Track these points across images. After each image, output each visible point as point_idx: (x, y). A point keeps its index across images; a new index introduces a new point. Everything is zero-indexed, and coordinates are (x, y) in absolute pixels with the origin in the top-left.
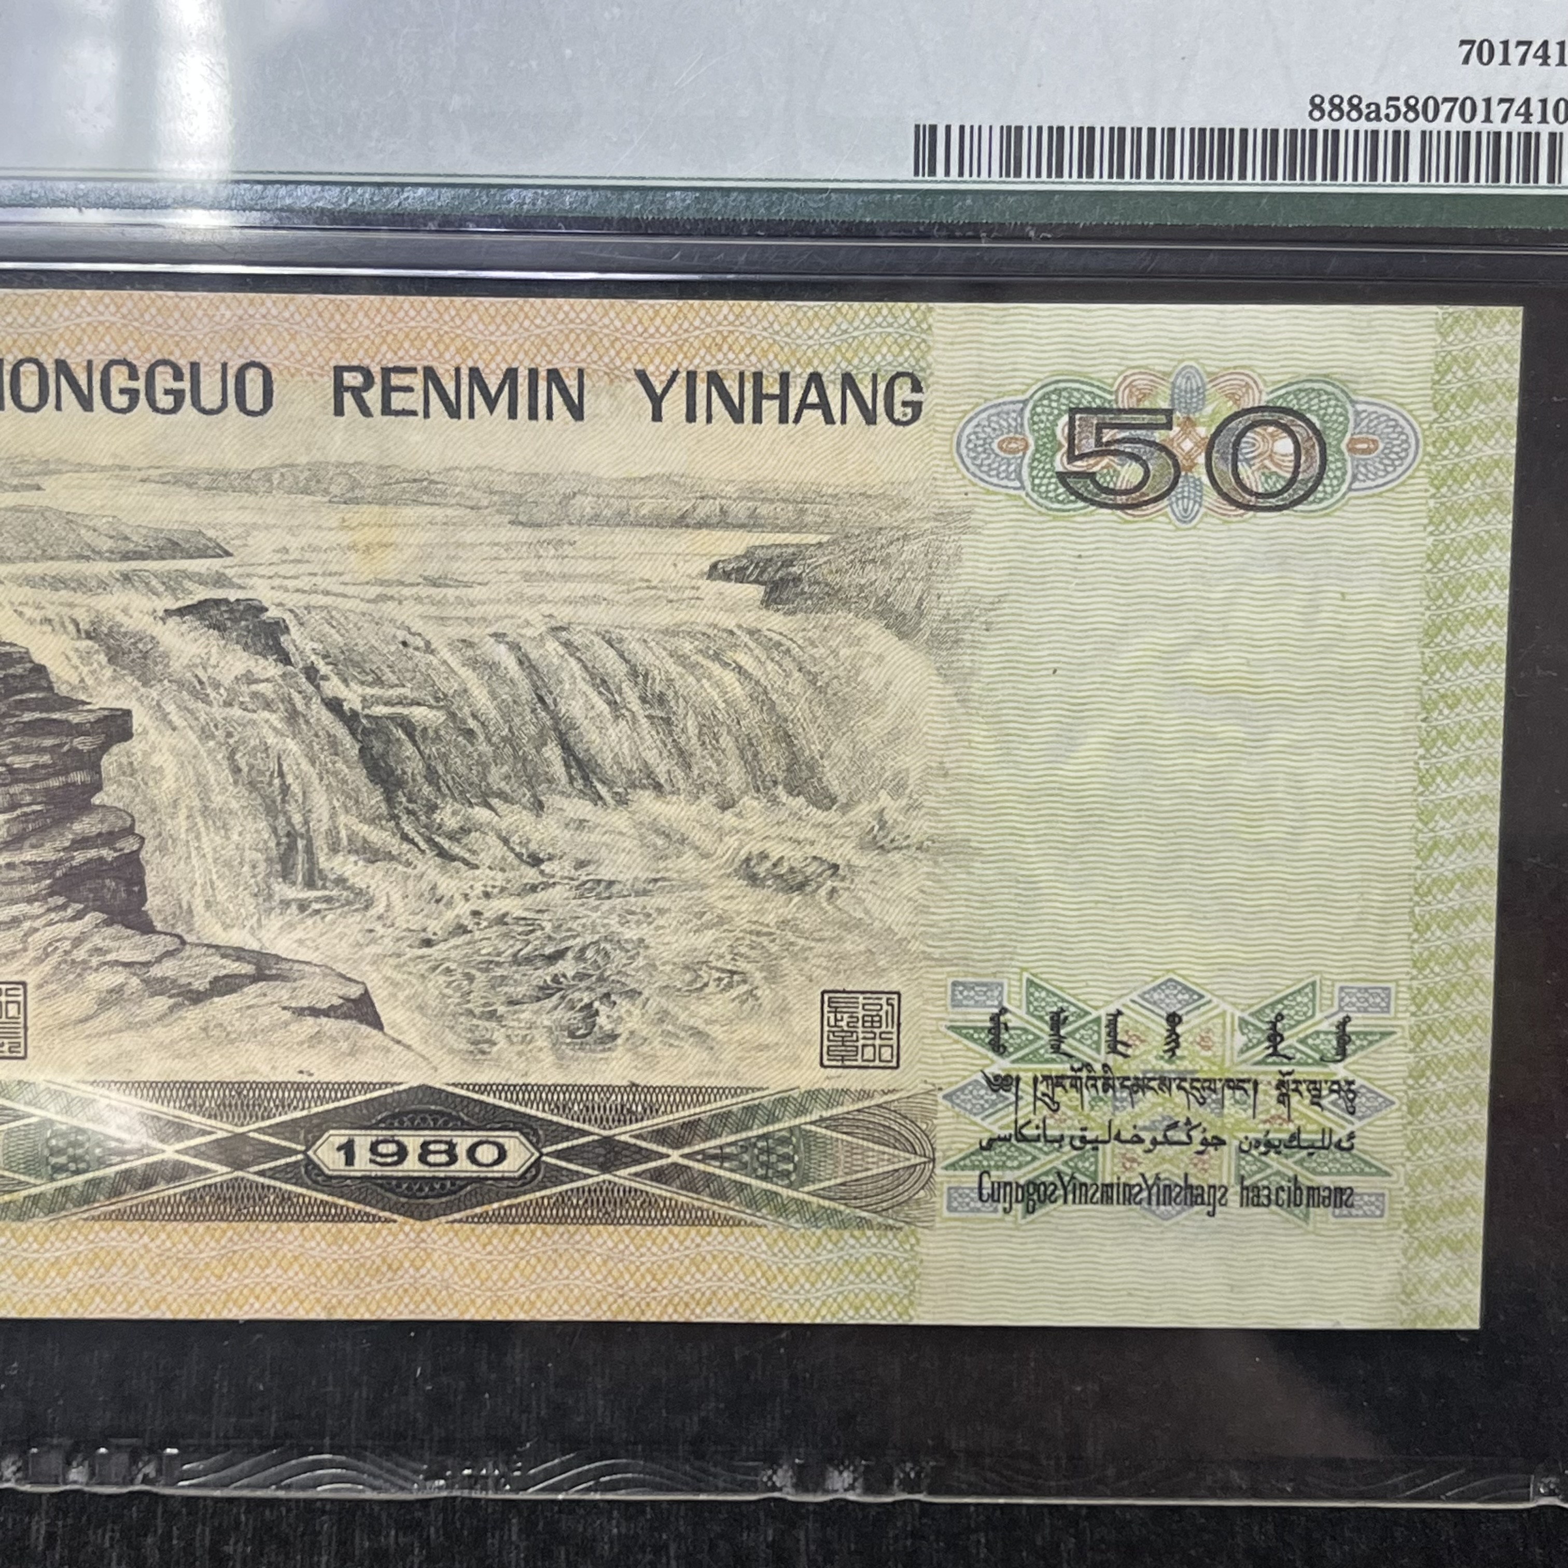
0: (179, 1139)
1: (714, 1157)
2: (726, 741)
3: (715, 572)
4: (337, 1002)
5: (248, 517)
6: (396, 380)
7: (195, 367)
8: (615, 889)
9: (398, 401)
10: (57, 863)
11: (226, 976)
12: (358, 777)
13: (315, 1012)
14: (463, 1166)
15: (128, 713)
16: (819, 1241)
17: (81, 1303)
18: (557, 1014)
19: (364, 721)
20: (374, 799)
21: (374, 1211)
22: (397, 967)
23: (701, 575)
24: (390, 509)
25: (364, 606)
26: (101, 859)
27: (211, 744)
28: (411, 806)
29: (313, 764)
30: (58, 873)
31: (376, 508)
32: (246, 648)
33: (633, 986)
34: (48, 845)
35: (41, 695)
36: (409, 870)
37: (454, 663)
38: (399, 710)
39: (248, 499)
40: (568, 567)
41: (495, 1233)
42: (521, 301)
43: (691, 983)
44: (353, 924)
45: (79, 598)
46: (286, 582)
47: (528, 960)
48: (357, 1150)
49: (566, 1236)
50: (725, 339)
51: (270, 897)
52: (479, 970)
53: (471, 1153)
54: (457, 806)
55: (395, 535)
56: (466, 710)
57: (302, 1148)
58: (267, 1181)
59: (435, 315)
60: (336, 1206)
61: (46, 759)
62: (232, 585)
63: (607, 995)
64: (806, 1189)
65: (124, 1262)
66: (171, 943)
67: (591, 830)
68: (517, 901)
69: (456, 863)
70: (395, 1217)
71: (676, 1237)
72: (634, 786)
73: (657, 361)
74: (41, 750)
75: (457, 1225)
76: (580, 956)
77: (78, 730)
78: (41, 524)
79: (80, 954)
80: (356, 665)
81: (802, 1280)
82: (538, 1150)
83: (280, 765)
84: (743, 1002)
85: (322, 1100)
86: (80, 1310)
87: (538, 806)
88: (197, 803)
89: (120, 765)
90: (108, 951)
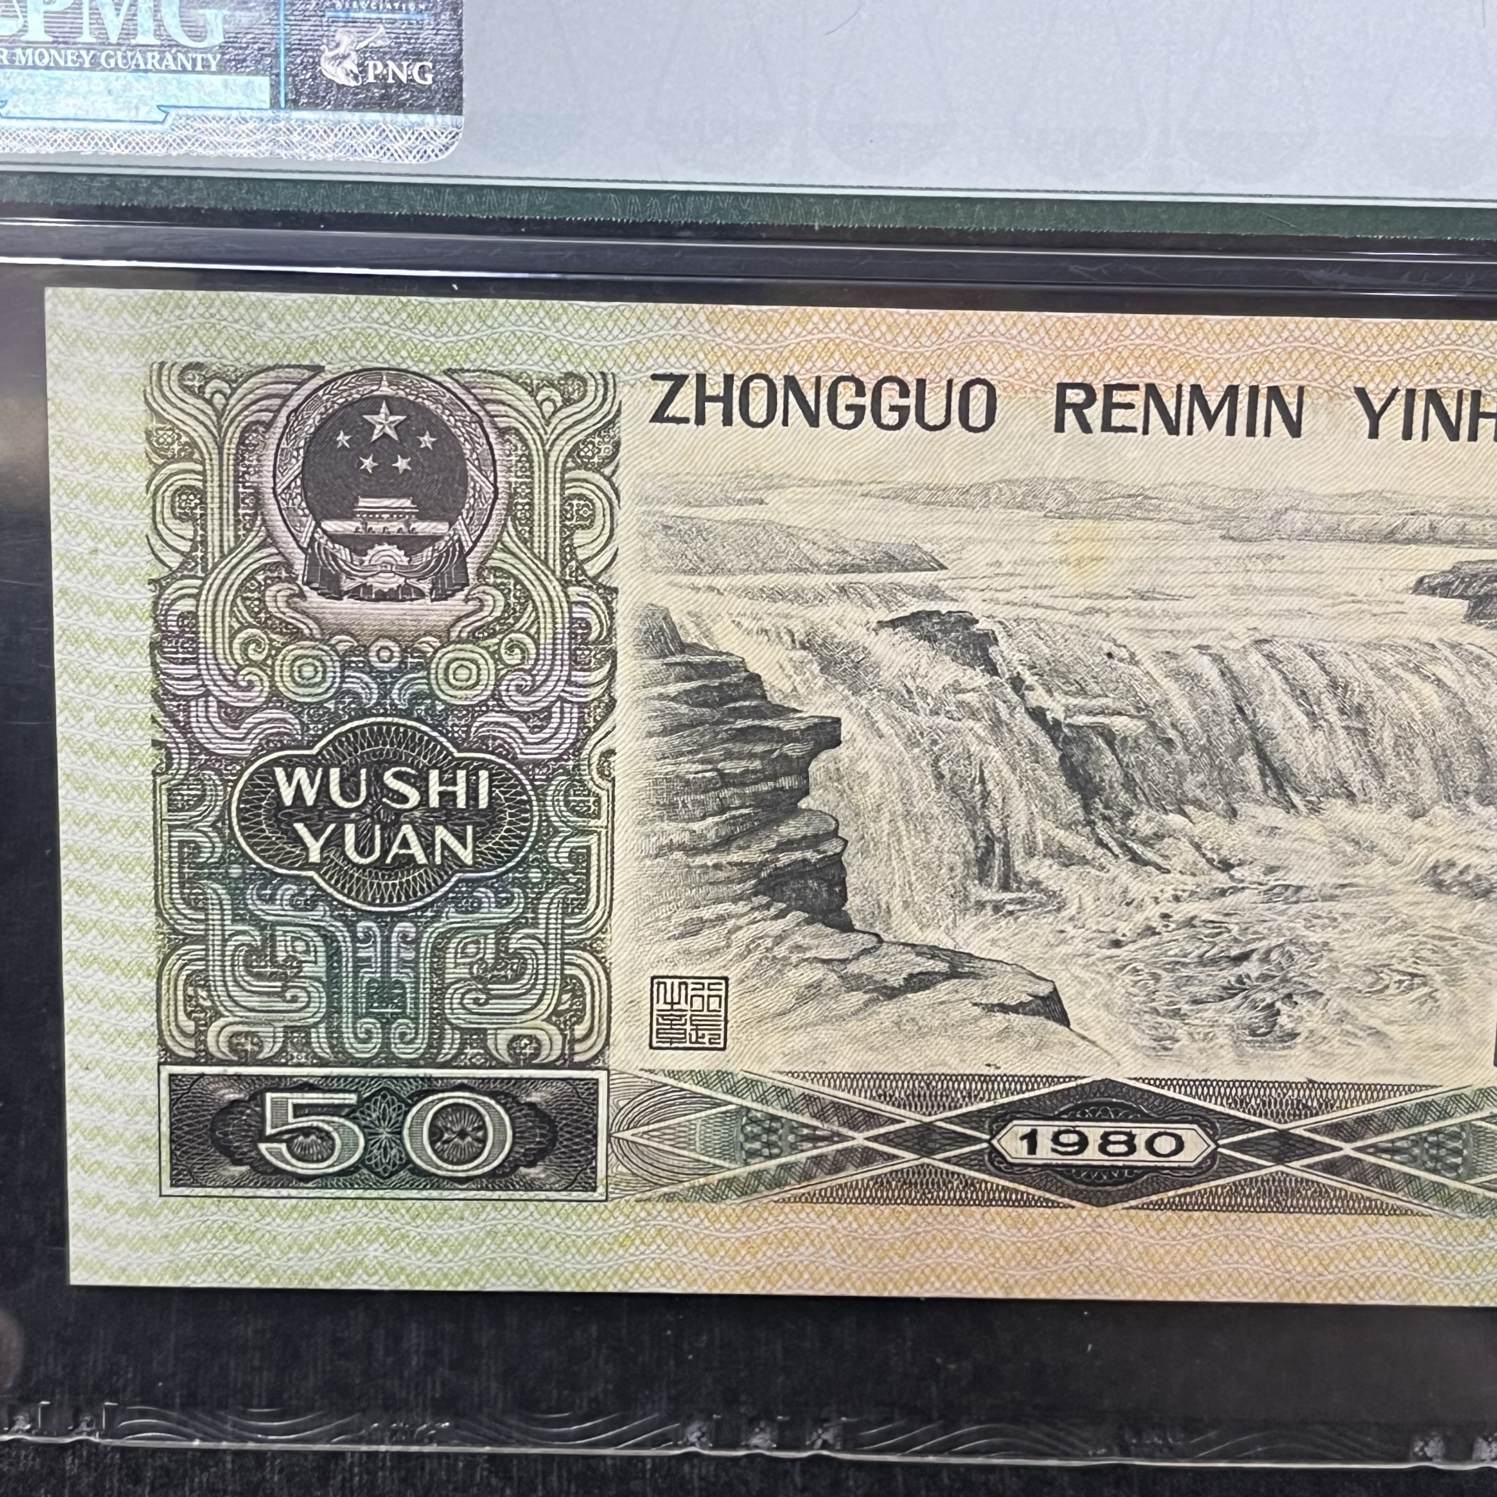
0: (870, 1127)
1: (1385, 1151)
2: (1421, 752)
3: (1420, 587)
4: (1025, 998)
5: (964, 531)
6: (1118, 397)
7: (921, 383)
8: (1304, 893)
9: (1118, 417)
10: (763, 864)
11: (921, 973)
12: (1057, 784)
13: (1004, 1008)
14: (1141, 1156)
15: (837, 721)
16: (1483, 1231)
17: (769, 1280)
18: (1239, 1014)
19: (1066, 730)
20: (1072, 805)
21: (1053, 1197)
22: (1085, 966)
23: (1407, 589)
24: (1104, 524)
25: (1072, 619)
26: (805, 861)
27: (916, 750)
28: (1108, 812)
29: (1014, 770)
30: (763, 874)
31: (1090, 523)
32: (955, 658)
33: (1316, 987)
34: (755, 847)
35: (754, 703)
36: (1102, 874)
37: (1157, 673)
38: (1100, 719)
39: (965, 514)
40: (1274, 581)
41: (1169, 1219)
42: (1247, 319)
43: (1372, 985)
44: (1046, 925)
45: (795, 609)
46: (998, 595)
47: (1214, 961)
48: (1039, 1139)
49: (1237, 1224)
50: (1446, 358)
51: (966, 898)
52: (1166, 970)
53: (1150, 1145)
54: (1153, 813)
55: (1109, 551)
56: (1167, 720)
57: (987, 1137)
58: (951, 1168)
59: (1161, 333)
60: (1017, 1191)
61: (757, 764)
62: (944, 597)
63: (1289, 996)
64: (1473, 1181)
65: (812, 1242)
66: (871, 942)
67: (1283, 837)
68: (1206, 905)
69: (1149, 868)
70: (1074, 1203)
71: (1344, 1225)
72: (1326, 794)
73: (1377, 379)
74: (752, 756)
75: (1132, 1212)
76: (1265, 958)
77: (788, 737)
78: (762, 537)
79: (781, 951)
80: (1063, 676)
81: (1464, 1266)
82: (1215, 1142)
83: (982, 772)
84: (1422, 1004)
85: (1009, 1092)
86: (769, 1287)
87: (1233, 813)
88: (900, 808)
89: (827, 770)
90: (809, 948)
